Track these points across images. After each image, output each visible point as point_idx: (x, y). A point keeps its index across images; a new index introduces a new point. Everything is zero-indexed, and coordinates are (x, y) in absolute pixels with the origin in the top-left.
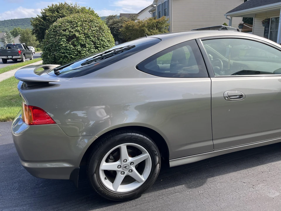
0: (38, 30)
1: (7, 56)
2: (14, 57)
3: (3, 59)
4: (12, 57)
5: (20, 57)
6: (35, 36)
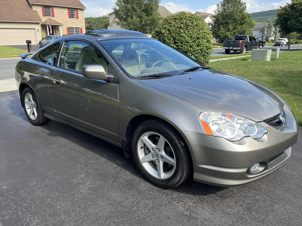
0: (281, 20)
1: (229, 47)
2: (235, 48)
3: (226, 50)
4: (233, 48)
5: (239, 48)
6: (279, 27)
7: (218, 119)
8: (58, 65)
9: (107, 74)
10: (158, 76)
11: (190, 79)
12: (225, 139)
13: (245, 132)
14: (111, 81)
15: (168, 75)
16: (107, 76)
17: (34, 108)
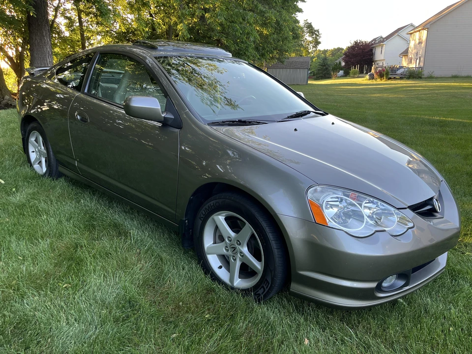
7: (337, 200)
8: (86, 91)
9: (162, 112)
10: (245, 122)
11: (296, 130)
12: (346, 232)
13: (376, 222)
14: (169, 123)
15: (261, 122)
16: (163, 116)
17: (43, 157)
